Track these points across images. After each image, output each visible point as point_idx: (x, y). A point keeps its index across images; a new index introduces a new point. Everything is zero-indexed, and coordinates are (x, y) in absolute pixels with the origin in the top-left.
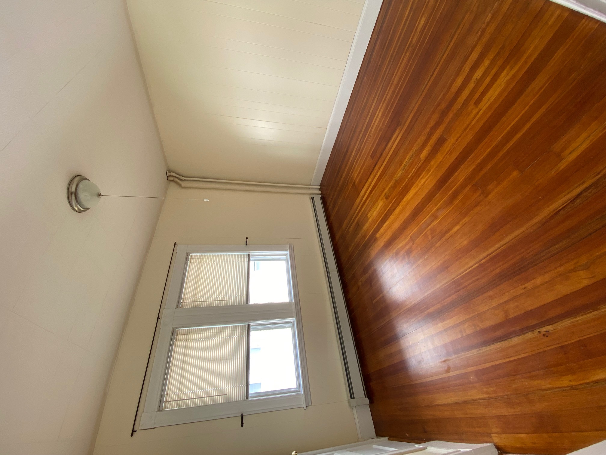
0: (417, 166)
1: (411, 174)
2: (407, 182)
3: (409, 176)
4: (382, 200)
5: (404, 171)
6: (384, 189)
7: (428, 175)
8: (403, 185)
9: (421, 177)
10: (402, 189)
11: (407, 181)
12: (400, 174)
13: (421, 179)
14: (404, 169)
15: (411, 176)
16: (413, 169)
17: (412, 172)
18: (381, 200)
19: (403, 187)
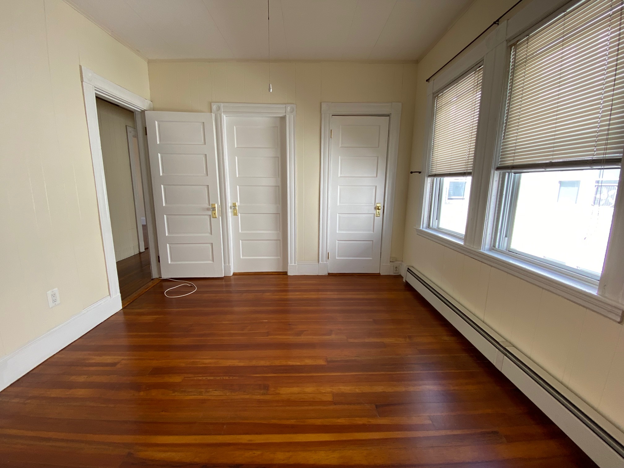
0: (194, 377)
1: (209, 378)
2: (221, 376)
3: (212, 378)
4: (278, 391)
5: (211, 390)
6: (259, 401)
7: (198, 360)
8: (227, 378)
9: (204, 365)
10: (235, 376)
11: (219, 376)
12: (217, 393)
13: (206, 364)
14: (206, 391)
15: (209, 376)
16: (200, 380)
17: (204, 378)
18: (279, 394)
19: (231, 376)
